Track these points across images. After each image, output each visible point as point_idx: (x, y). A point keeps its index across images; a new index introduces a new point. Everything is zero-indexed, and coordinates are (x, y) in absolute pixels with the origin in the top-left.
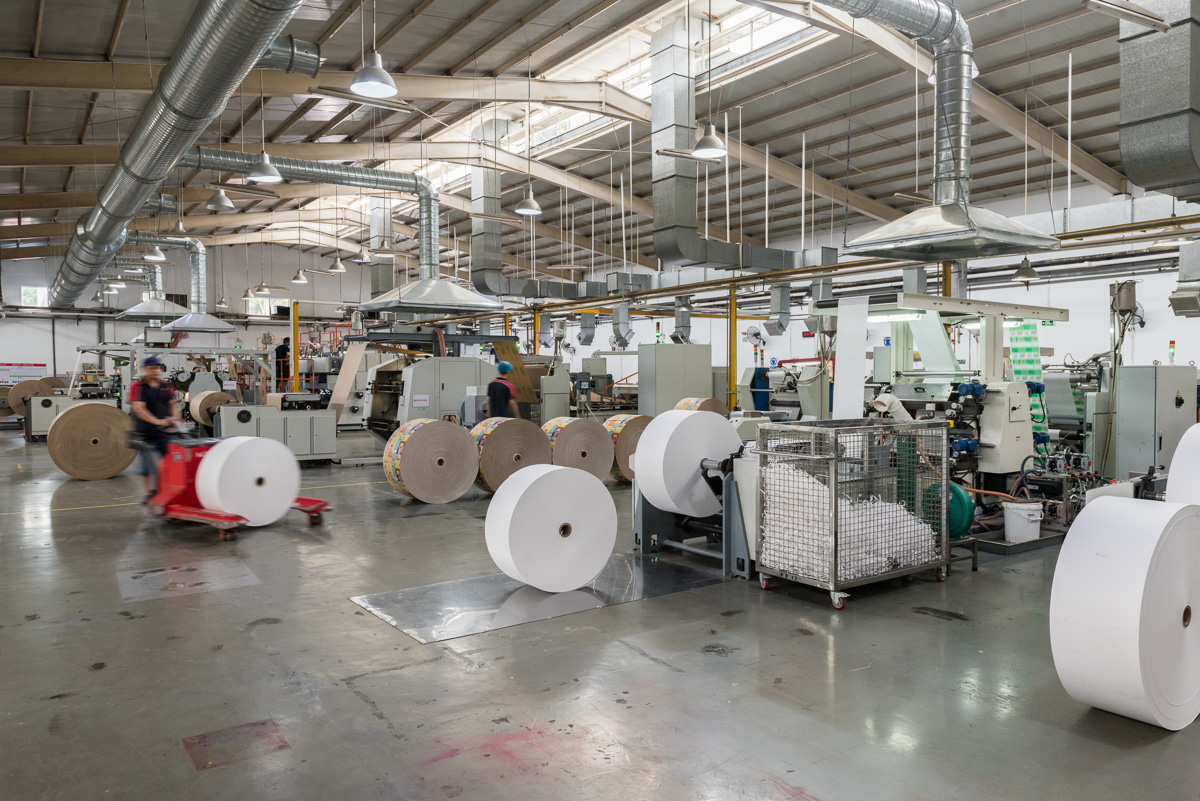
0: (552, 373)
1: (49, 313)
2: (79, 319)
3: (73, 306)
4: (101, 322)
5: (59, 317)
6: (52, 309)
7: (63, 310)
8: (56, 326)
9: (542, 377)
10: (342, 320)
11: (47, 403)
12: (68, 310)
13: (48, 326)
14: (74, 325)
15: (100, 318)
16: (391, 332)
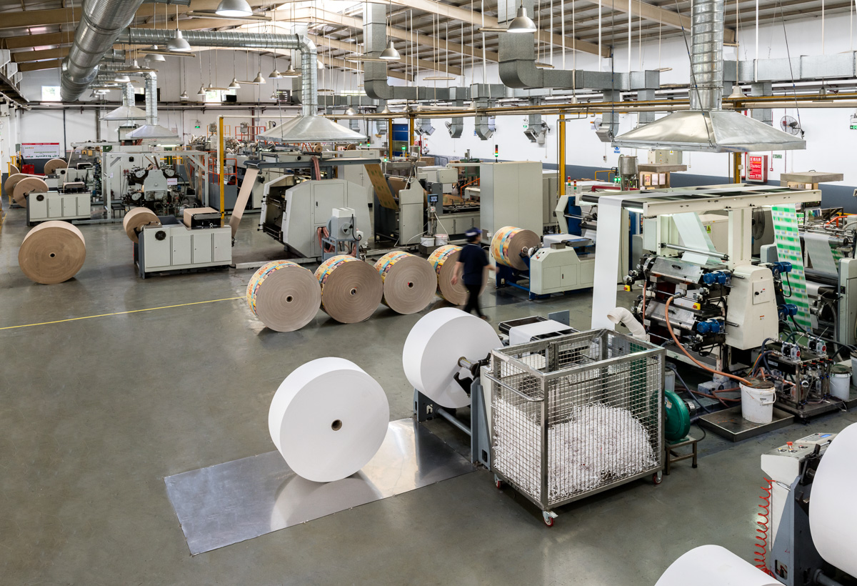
0: (409, 187)
1: (61, 105)
2: (82, 109)
3: (78, 100)
4: (97, 110)
5: (68, 108)
6: (63, 102)
7: (71, 102)
8: (66, 115)
9: (400, 191)
10: (275, 104)
11: (40, 198)
12: (75, 103)
13: (60, 114)
14: (79, 114)
15: (97, 107)
16: (275, 162)
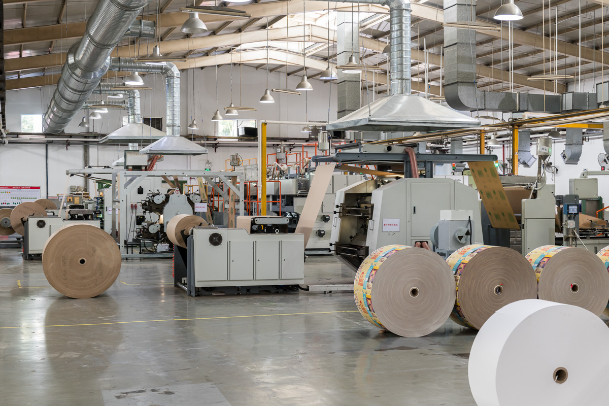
0: (535, 196)
1: (43, 138)
2: (68, 144)
3: (63, 132)
4: (86, 146)
5: (51, 142)
6: (46, 134)
7: (55, 134)
8: (49, 151)
9: (524, 200)
11: (41, 224)
12: (59, 136)
13: (42, 150)
14: (63, 150)
15: (86, 142)
16: (358, 152)
